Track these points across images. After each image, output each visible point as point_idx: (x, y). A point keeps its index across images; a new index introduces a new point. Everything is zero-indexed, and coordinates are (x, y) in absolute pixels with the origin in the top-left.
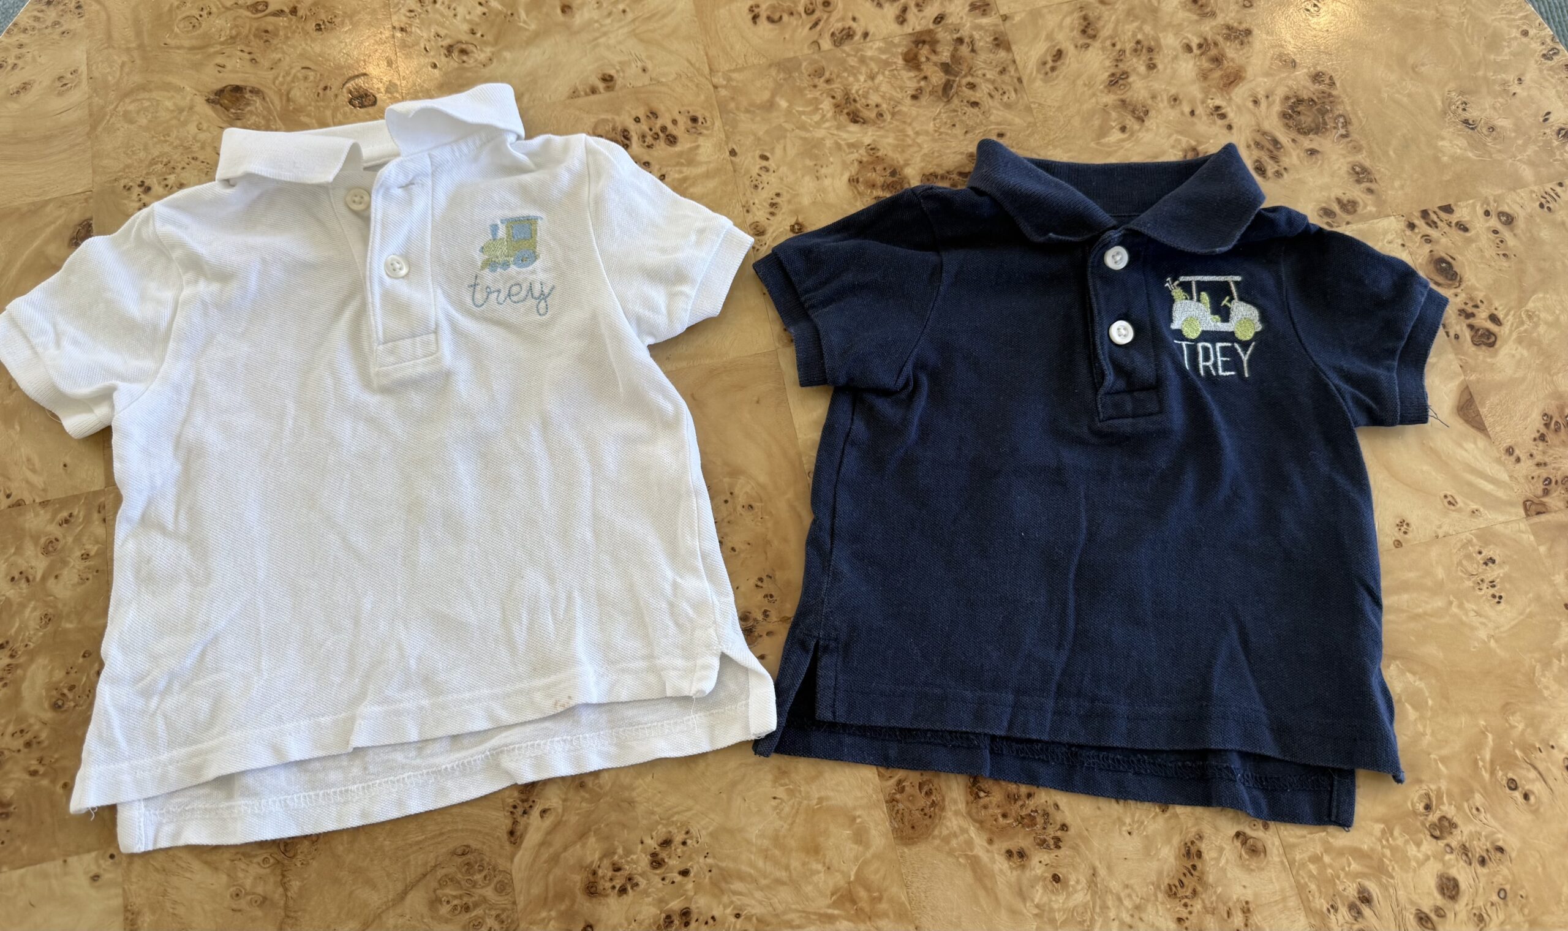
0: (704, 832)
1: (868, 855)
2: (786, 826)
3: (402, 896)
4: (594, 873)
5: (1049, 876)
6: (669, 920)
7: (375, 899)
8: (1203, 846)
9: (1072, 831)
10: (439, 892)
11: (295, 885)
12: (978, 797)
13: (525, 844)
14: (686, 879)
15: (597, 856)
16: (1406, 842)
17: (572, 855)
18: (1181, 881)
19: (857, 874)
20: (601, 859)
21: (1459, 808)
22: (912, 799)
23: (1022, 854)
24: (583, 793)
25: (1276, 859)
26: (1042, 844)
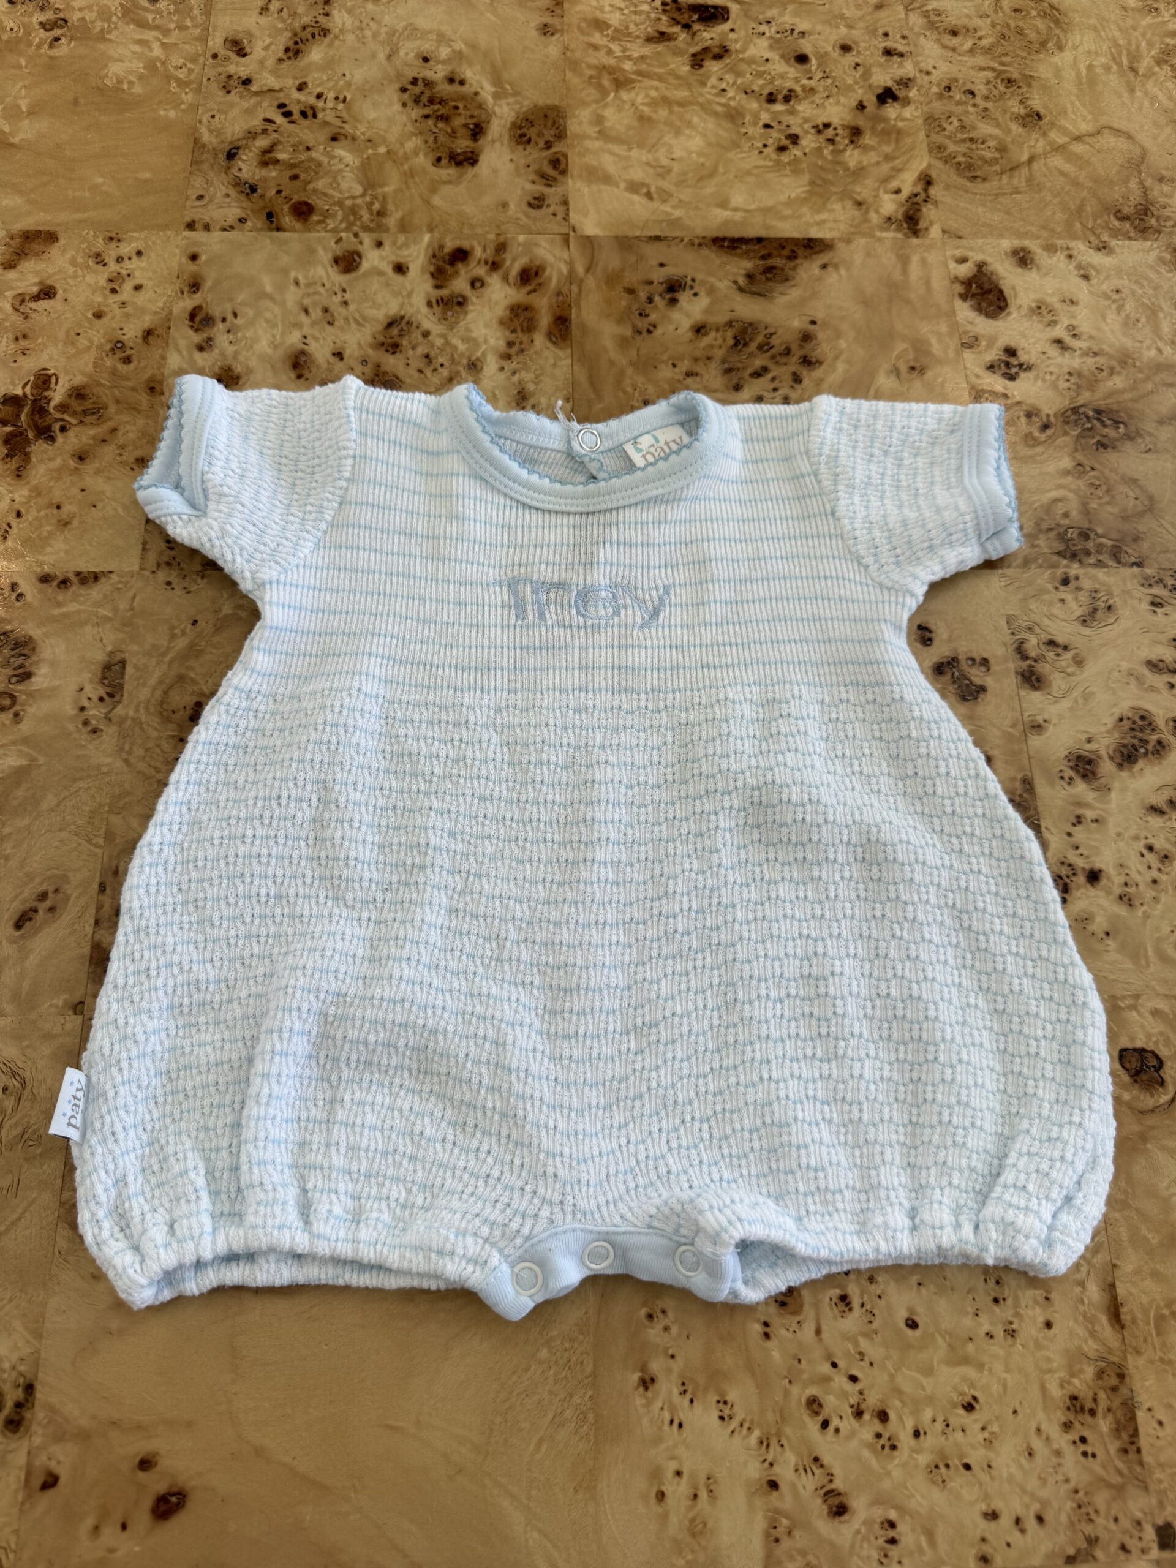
0: (746, 149)
1: (594, 106)
2: (666, 139)
3: (1031, 160)
4: (852, 142)
5: (431, 63)
6: (787, 99)
7: (1056, 161)
8: (281, 54)
9: (397, 86)
10: (997, 155)
11: (1133, 185)
12: (477, 125)
13: (916, 174)
14: (768, 122)
15: (848, 153)
16: (92, 22)
17: (873, 157)
18: (313, 36)
19: (607, 94)
20: (844, 150)
21: (28, 33)
22: (540, 134)
23: (451, 80)
24: (859, 198)
25: (218, 34)
26: (428, 83)
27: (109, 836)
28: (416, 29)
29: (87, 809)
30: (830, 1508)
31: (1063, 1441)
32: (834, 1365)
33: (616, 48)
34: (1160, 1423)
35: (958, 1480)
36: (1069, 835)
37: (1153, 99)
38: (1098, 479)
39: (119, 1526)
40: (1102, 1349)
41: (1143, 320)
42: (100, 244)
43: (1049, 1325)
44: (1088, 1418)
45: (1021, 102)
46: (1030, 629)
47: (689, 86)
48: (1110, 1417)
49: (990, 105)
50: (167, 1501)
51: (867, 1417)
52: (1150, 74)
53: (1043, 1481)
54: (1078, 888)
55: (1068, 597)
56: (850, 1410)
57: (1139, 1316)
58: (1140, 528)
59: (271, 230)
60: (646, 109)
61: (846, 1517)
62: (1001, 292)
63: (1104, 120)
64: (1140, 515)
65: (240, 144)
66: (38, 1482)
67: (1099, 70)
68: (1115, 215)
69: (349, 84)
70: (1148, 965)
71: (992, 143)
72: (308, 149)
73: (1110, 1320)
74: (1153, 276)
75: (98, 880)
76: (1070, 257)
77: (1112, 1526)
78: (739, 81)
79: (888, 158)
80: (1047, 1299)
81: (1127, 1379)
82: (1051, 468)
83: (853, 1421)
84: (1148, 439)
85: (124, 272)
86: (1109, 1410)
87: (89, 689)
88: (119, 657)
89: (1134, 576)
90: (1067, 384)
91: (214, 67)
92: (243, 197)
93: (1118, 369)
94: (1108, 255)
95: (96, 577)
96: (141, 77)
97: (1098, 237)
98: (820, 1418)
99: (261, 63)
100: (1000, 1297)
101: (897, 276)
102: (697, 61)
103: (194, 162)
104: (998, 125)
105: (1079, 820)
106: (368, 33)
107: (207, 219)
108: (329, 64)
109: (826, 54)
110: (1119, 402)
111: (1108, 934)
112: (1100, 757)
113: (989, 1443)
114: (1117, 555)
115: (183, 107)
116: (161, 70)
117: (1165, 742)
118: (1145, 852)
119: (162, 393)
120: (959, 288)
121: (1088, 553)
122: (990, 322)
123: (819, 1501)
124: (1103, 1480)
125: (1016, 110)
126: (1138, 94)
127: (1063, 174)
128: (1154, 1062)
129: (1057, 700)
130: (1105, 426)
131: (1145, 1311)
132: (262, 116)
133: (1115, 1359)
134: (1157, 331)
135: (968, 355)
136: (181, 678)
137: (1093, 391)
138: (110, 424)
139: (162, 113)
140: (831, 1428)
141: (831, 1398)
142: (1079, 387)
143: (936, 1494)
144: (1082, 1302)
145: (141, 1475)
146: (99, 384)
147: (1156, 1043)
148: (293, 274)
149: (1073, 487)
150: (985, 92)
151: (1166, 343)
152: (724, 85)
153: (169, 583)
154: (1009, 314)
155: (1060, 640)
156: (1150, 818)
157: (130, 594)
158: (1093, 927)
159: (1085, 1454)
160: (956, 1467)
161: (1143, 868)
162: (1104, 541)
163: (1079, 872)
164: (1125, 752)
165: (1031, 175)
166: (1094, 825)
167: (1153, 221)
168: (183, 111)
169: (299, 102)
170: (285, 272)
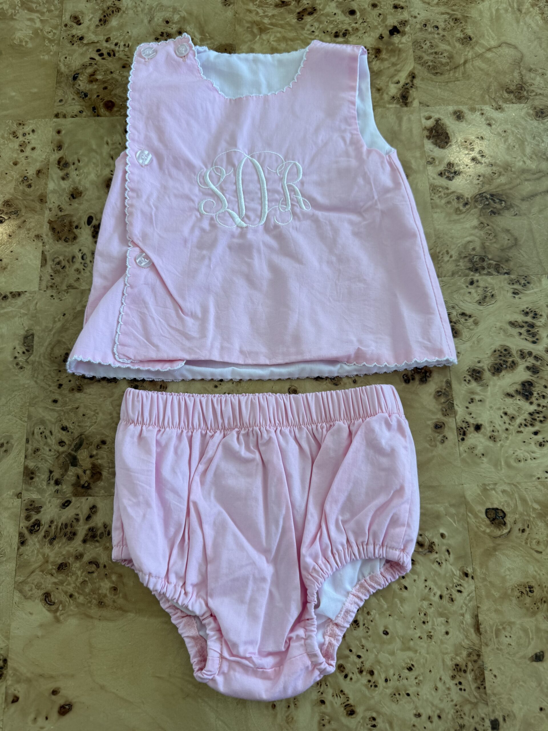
27: (30, 417)
28: (162, 6)
29: (19, 404)
30: (347, 712)
31: (451, 684)
32: (351, 651)
33: (260, 11)
34: (495, 676)
35: (404, 700)
36: (467, 408)
37: (529, 26)
38: (490, 230)
39: (44, 718)
40: (471, 644)
41: (517, 146)
42: (15, 127)
43: (447, 633)
44: (463, 674)
45: (462, 31)
46: (453, 307)
47: (296, 30)
48: (473, 673)
49: (445, 33)
50: (65, 708)
51: (364, 673)
52: (528, 12)
53: (441, 700)
54: (470, 433)
55: (473, 291)
56: (357, 670)
57: (488, 629)
58: (510, 255)
59: (95, 116)
60: (275, 44)
61: (354, 716)
62: (447, 134)
63: (503, 39)
64: (510, 248)
65: (79, 71)
66: (10, 699)
67: (502, 11)
68: (506, 91)
69: (130, 37)
70: (501, 469)
71: (445, 54)
72: (111, 73)
73: (475, 631)
74: (523, 123)
75: (25, 437)
76: (482, 114)
77: (471, 720)
78: (321, 26)
79: (394, 64)
80: (447, 622)
81: (481, 657)
82: (468, 225)
83: (358, 675)
84: (516, 208)
85: (27, 141)
86: (472, 670)
87: (18, 347)
88: (31, 332)
89: (505, 279)
90: (477, 182)
91: (66, 31)
92: (81, 100)
93: (503, 173)
94: (501, 112)
95: (19, 294)
96: (31, 39)
97: (497, 102)
98: (344, 674)
99: (88, 28)
100: (426, 621)
101: (396, 128)
102: (300, 16)
103: (58, 82)
104: (449, 44)
105: (472, 401)
106: (139, 9)
107: (65, 112)
108: (121, 27)
109: (365, 9)
110: (503, 190)
111: (483, 455)
112: (484, 370)
113: (418, 684)
114: (497, 269)
115: (51, 53)
116: (40, 34)
117: (516, 362)
118: (503, 415)
119: (46, 202)
120: (426, 133)
121: (483, 268)
122: (442, 150)
123: (343, 709)
124: (469, 701)
125: (458, 35)
126: (521, 23)
127: (482, 70)
128: (502, 514)
129: (464, 343)
130: (495, 203)
131: (491, 627)
132: (89, 56)
133: (477, 648)
134: (523, 151)
135: (430, 168)
136: (59, 342)
137: (490, 185)
138: (23, 219)
139: (42, 57)
140: (349, 678)
141: (349, 665)
142: (483, 183)
143: (394, 706)
144: (463, 623)
145: (53, 697)
146: (17, 199)
147: (503, 506)
148: (105, 139)
149: (478, 235)
150: (443, 26)
151: (528, 158)
152: (313, 29)
153: (52, 296)
154: (451, 145)
155: (468, 312)
156: (506, 399)
157: (35, 302)
158: (476, 452)
159: (461, 689)
160: (403, 695)
161: (501, 423)
162: (491, 262)
163: (471, 425)
164: (496, 366)
165: (465, 71)
166: (479, 403)
167: (525, 93)
168: (52, 55)
169: (106, 48)
170: (102, 138)
